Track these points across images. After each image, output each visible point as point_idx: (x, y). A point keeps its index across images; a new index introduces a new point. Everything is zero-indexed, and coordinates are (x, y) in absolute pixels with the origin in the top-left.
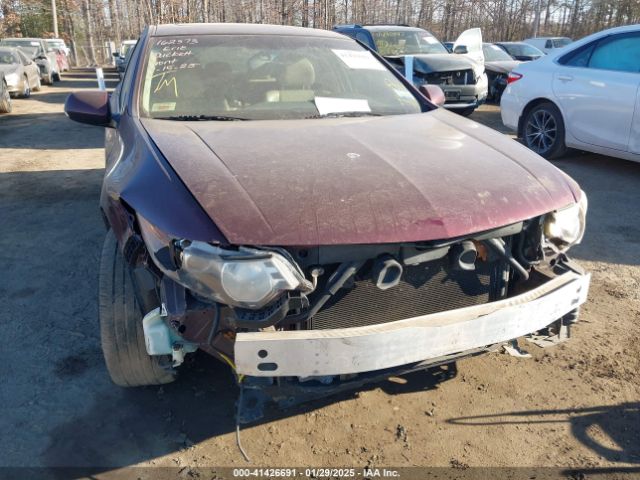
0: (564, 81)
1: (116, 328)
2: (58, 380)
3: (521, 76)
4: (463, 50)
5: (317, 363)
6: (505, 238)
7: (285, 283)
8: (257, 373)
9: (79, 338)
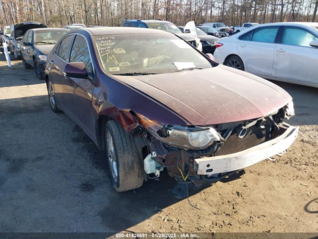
0: (242, 47)
1: (126, 165)
2: (85, 194)
3: (223, 44)
4: (188, 31)
5: (227, 167)
6: (265, 118)
7: (216, 138)
8: (206, 173)
9: (81, 175)
